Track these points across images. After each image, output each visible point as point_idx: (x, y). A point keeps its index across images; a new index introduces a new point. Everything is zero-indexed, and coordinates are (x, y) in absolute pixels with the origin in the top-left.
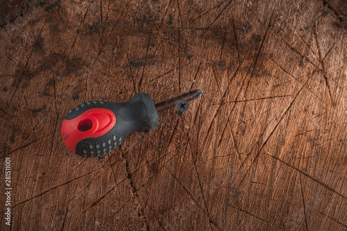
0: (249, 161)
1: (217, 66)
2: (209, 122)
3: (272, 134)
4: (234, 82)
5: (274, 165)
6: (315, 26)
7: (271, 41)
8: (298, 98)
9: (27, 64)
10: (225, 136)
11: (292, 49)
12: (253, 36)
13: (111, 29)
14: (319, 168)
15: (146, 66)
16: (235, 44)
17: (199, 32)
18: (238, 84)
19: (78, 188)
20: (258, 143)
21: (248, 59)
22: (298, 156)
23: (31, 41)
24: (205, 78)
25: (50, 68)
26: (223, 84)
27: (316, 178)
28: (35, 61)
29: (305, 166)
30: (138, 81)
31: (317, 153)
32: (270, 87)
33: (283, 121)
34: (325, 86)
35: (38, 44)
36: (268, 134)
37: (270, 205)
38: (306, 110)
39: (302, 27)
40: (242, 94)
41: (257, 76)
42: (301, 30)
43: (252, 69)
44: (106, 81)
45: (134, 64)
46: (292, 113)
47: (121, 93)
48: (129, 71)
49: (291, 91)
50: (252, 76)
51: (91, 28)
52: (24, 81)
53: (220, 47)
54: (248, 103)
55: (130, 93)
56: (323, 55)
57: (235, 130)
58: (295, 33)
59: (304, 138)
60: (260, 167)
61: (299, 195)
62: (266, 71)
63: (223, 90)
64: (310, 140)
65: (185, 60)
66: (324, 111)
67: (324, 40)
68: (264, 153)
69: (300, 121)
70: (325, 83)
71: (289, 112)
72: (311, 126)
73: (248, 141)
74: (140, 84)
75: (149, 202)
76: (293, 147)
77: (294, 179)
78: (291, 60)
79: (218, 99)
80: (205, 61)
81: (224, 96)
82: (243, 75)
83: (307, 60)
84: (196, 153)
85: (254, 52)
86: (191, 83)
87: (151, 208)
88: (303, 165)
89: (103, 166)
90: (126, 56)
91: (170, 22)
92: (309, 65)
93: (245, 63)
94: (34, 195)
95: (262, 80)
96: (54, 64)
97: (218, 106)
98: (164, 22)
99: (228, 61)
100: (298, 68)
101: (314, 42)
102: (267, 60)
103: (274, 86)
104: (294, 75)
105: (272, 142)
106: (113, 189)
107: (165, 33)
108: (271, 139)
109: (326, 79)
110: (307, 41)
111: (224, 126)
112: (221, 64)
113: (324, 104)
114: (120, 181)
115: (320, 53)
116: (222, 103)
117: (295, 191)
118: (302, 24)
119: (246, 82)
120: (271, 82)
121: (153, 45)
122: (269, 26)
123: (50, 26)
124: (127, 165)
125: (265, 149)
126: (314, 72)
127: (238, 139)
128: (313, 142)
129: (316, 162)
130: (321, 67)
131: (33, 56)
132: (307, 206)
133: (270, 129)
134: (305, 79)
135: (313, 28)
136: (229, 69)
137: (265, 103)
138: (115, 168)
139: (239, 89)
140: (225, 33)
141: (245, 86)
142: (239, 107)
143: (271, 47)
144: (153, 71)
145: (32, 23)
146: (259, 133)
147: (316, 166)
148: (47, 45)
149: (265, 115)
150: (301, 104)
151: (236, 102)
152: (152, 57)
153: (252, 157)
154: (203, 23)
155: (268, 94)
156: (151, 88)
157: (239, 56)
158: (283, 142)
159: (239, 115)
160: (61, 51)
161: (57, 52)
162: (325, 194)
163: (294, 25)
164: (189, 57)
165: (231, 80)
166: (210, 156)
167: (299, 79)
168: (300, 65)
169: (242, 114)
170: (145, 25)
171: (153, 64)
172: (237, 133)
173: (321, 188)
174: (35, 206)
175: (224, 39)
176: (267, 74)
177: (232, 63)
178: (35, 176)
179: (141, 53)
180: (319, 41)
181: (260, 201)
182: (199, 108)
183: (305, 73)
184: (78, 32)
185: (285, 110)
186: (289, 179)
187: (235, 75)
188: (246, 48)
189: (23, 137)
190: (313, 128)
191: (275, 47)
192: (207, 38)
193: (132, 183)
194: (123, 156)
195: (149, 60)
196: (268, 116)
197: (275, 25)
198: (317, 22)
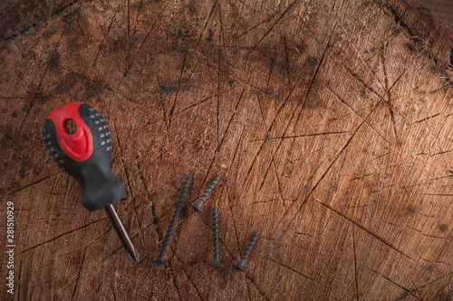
0: (295, 209)
1: (263, 94)
2: (250, 160)
3: (323, 177)
4: (283, 114)
5: (324, 214)
6: (383, 48)
7: (329, 65)
8: (356, 135)
9: (40, 85)
10: (268, 179)
11: (354, 75)
12: (309, 58)
13: (139, 45)
14: (376, 219)
15: (180, 92)
16: (287, 68)
17: (243, 52)
18: (287, 116)
19: (97, 233)
20: (306, 187)
21: (301, 86)
22: (352, 204)
23: (45, 58)
24: (248, 107)
25: (67, 91)
26: (269, 117)
27: (371, 231)
28: (50, 82)
29: (359, 216)
30: (169, 110)
31: (374, 201)
32: (324, 121)
33: (337, 162)
34: (390, 121)
35: (54, 61)
36: (318, 177)
37: (316, 261)
38: (365, 151)
39: (368, 48)
40: (291, 128)
41: (310, 107)
42: (366, 52)
43: (304, 99)
44: (131, 108)
45: (165, 88)
46: (349, 154)
47: (149, 123)
48: (159, 98)
49: (349, 127)
50: (304, 107)
51: (116, 43)
52: (36, 105)
53: (268, 71)
54: (298, 139)
55: (159, 124)
56: (390, 84)
57: (280, 171)
58: (359, 55)
59: (361, 183)
60: (307, 216)
61: (350, 250)
62: (321, 101)
63: (268, 123)
64: (367, 185)
65: (226, 86)
66: (387, 152)
67: (393, 64)
68: (313, 199)
69: (358, 163)
70: (390, 118)
71: (344, 151)
72: (370, 170)
73: (294, 185)
74: (171, 113)
75: (178, 252)
76: (347, 193)
77: (346, 231)
78: (352, 88)
79: (262, 134)
80: (249, 88)
81: (270, 130)
82: (293, 106)
83: (371, 89)
84: (233, 197)
85: (308, 78)
86: (231, 114)
87: (179, 259)
88: (357, 215)
89: (126, 209)
90: (156, 79)
91: (210, 39)
92: (373, 95)
93: (297, 91)
94: (46, 239)
95: (315, 113)
96: (72, 86)
97: (262, 142)
98: (203, 37)
99: (277, 87)
100: (359, 99)
101: (381, 67)
102: (322, 88)
103: (330, 120)
104: (354, 107)
105: (323, 186)
106: (137, 235)
107: (203, 52)
108: (322, 183)
109: (392, 113)
110: (372, 66)
111: (267, 166)
112: (268, 91)
113: (388, 144)
114: (145, 226)
115: (386, 81)
116: (267, 138)
117: (345, 245)
118: (368, 45)
119: (296, 115)
120: (327, 115)
121: (189, 67)
122: (328, 46)
123: (68, 40)
124: (153, 208)
125: (314, 194)
126: (377, 105)
127: (283, 182)
128: (371, 188)
129: (373, 212)
130: (386, 98)
131: (47, 77)
132: (358, 263)
133: (321, 171)
134: (367, 112)
135: (381, 51)
136: (277, 97)
137: (317, 140)
138: (140, 211)
139: (287, 122)
140: (275, 54)
141: (294, 120)
142: (287, 144)
143: (328, 72)
144: (187, 98)
145: (47, 35)
146: (308, 175)
147: (372, 216)
148: (63, 63)
149: (316, 154)
150: (360, 143)
151: (283, 138)
152: (186, 80)
153: (299, 203)
154: (249, 40)
155: (321, 129)
156: (184, 119)
157: (289, 82)
158: (335, 188)
159: (285, 154)
160: (80, 70)
161: (76, 71)
162: (381, 250)
163: (358, 45)
164: (231, 82)
165: (279, 111)
166: (249, 200)
167: (359, 113)
168: (361, 96)
169: (289, 153)
170: (180, 42)
171: (188, 89)
172: (282, 175)
173: (376, 242)
174: (48, 252)
175: (273, 62)
176: (321, 104)
177: (281, 91)
178: (48, 217)
179: (175, 75)
180: (387, 66)
181: (304, 255)
182: (239, 144)
183: (367, 105)
184: (101, 47)
185: (341, 149)
186: (339, 231)
187: (283, 105)
188: (299, 73)
189: (34, 172)
190: (372, 171)
191: (333, 73)
192: (253, 60)
193: (158, 230)
194: (149, 197)
195: (184, 84)
196: (319, 156)
197: (335, 45)
198: (386, 43)
